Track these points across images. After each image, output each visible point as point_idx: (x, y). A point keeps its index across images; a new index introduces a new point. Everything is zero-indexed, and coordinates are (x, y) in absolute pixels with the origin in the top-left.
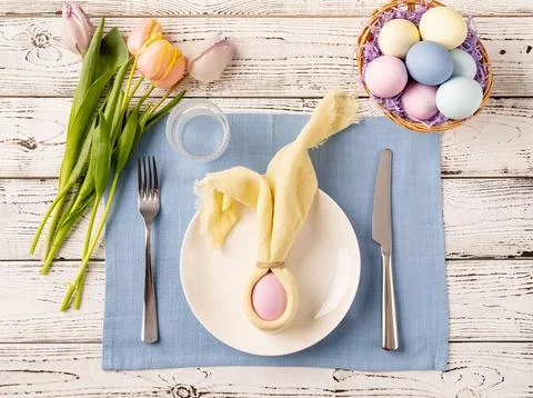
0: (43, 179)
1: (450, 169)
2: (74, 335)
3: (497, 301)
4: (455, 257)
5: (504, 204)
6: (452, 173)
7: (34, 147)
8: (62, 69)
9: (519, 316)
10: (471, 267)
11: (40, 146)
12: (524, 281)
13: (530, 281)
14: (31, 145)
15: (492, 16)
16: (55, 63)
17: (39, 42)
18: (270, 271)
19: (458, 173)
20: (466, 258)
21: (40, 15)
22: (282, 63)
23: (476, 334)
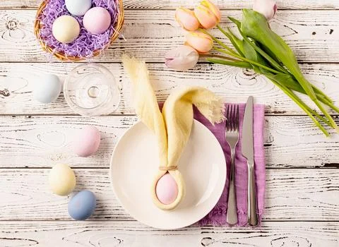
0: (14, 116)
1: (278, 110)
2: (35, 216)
3: (308, 195)
4: (281, 166)
5: (313, 132)
6: (280, 112)
7: (8, 95)
8: (26, 44)
9: (322, 205)
10: (291, 173)
11: (12, 94)
12: (325, 182)
13: (329, 182)
14: (6, 93)
15: (307, 9)
16: (21, 40)
17: (11, 26)
18: (167, 172)
19: (284, 112)
20: (288, 167)
21: (10, 8)
22: (170, 40)
23: (294, 216)
